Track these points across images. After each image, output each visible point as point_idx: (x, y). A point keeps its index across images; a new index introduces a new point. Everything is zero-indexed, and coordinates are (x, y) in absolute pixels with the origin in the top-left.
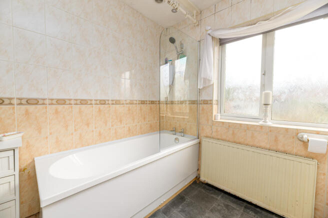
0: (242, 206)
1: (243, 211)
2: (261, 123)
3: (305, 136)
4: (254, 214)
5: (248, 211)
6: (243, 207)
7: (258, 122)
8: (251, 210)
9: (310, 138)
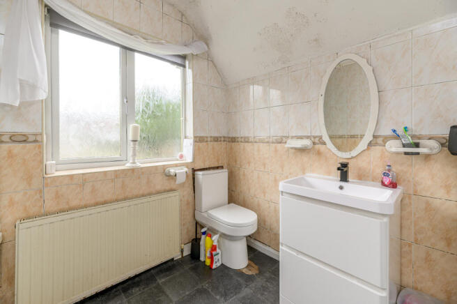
0: (120, 294)
1: (126, 298)
2: (128, 165)
3: (172, 171)
4: (137, 289)
5: (130, 291)
6: (123, 294)
7: (124, 165)
8: (133, 287)
9: (177, 171)
